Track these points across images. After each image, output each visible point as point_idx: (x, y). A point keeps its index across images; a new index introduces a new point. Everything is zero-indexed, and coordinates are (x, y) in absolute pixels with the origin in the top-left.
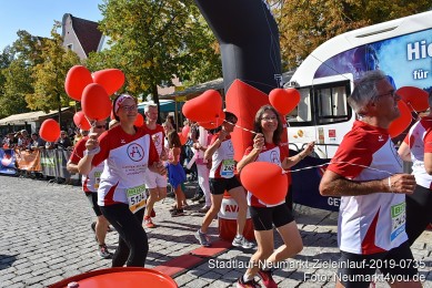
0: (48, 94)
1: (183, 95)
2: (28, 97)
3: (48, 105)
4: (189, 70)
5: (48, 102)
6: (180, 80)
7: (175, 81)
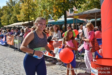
0: (25, 15)
1: (77, 15)
2: (17, 16)
3: (24, 19)
4: (80, 4)
5: (24, 18)
6: (77, 8)
7: (74, 9)
